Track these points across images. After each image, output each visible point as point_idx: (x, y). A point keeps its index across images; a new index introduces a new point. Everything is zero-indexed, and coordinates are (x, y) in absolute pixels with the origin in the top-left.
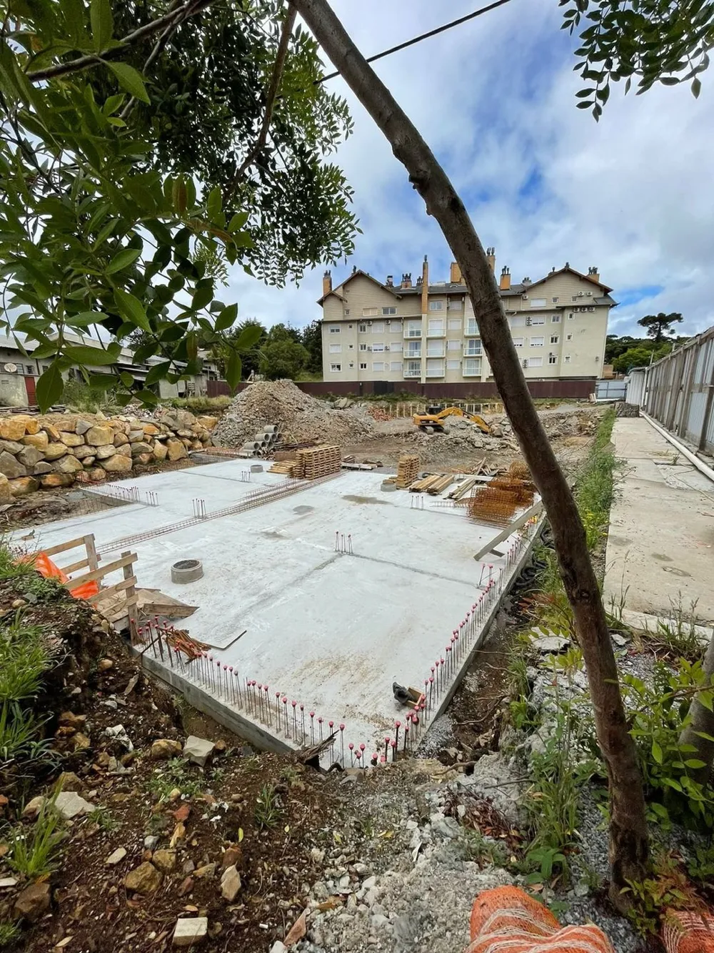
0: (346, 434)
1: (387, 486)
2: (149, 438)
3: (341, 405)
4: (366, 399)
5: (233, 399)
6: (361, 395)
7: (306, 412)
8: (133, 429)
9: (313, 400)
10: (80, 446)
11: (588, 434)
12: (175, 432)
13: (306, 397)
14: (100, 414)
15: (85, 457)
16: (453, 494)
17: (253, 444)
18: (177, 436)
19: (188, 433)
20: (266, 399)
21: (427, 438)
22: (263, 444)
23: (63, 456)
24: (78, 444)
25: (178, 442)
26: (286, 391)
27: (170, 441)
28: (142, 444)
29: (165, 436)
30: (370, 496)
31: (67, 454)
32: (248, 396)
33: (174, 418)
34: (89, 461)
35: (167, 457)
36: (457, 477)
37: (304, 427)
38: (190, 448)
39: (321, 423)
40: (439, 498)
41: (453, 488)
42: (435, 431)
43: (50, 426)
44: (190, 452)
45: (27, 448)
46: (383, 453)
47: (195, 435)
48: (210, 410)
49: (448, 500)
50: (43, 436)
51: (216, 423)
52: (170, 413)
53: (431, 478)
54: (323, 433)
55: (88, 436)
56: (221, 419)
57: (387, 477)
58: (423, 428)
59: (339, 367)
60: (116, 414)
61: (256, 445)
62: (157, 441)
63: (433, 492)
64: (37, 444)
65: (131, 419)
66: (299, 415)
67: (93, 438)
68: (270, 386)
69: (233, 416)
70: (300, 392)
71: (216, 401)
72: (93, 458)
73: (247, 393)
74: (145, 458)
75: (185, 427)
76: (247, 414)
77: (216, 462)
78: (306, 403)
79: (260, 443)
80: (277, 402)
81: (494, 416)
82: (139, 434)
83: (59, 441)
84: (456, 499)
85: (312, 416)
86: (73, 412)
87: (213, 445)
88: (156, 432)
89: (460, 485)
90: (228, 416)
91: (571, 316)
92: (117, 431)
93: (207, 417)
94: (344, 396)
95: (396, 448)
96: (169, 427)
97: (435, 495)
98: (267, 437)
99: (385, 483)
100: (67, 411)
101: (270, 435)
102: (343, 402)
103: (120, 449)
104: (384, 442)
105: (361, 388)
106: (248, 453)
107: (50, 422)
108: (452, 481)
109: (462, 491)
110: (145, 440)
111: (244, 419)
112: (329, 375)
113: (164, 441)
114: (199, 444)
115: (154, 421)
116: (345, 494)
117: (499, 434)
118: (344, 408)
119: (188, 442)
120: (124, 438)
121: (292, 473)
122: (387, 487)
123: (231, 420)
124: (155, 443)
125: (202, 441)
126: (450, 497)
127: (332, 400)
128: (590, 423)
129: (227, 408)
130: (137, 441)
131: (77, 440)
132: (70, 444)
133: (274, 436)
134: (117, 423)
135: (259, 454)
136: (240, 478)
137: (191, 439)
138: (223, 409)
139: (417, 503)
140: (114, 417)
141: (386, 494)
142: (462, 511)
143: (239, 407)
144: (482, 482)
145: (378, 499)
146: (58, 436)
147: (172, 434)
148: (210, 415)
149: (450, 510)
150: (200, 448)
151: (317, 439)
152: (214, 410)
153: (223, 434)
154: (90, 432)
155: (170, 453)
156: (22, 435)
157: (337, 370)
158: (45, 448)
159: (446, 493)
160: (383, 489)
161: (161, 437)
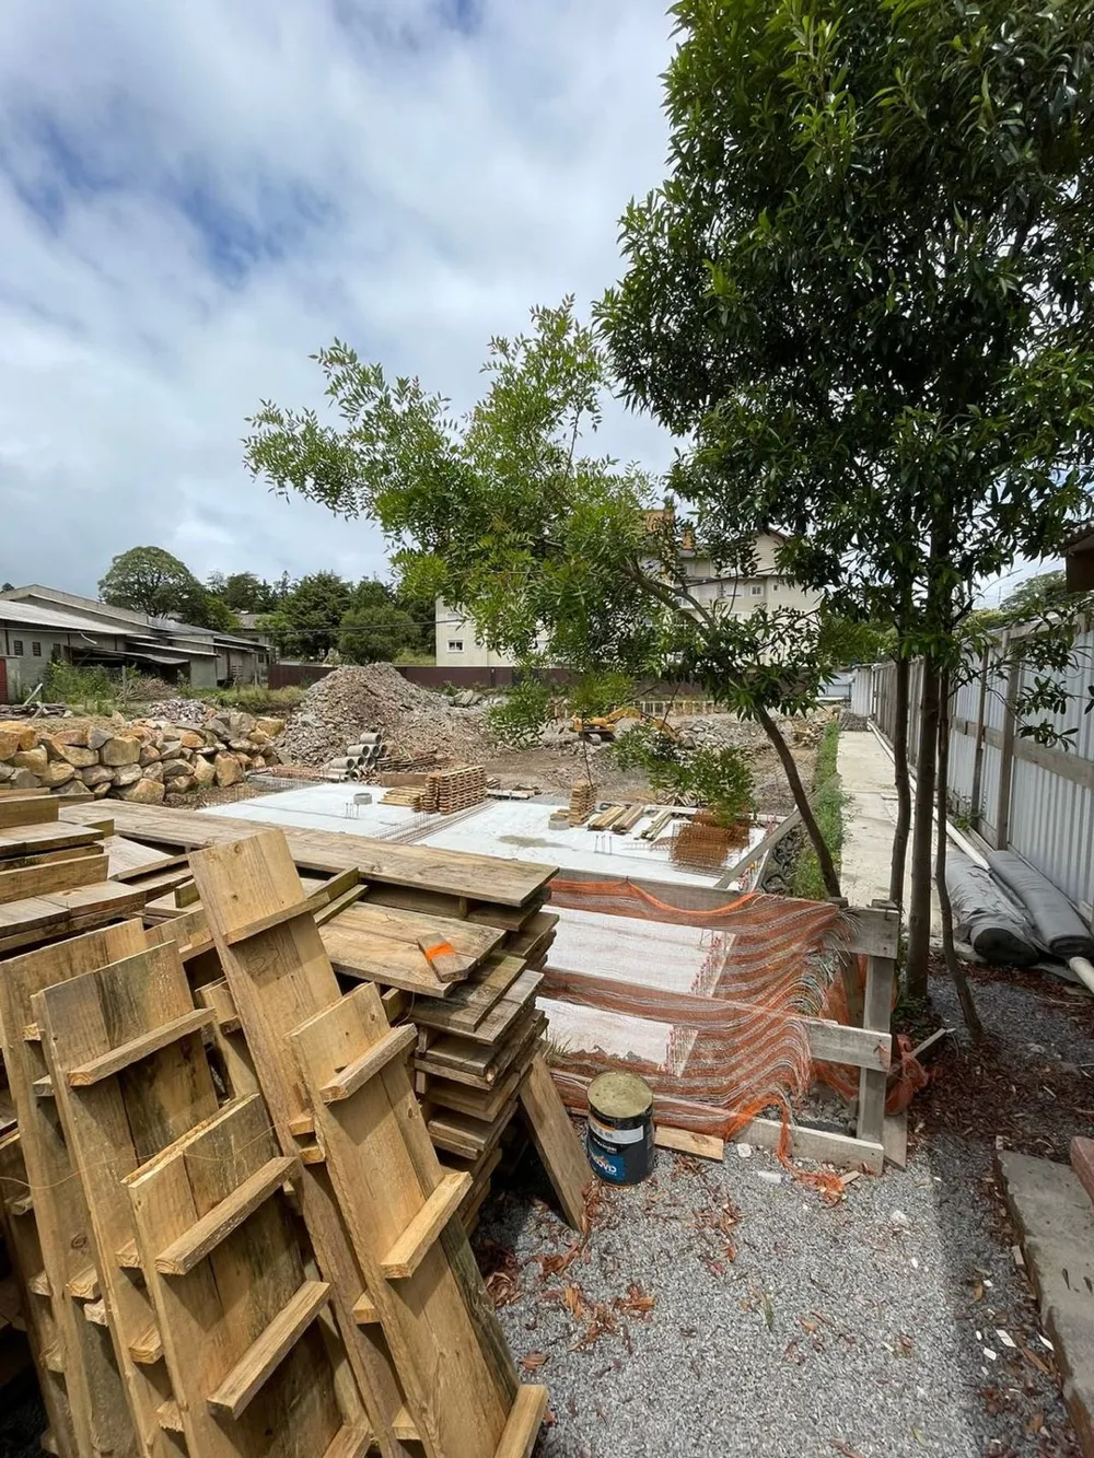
0: (477, 745)
1: (557, 821)
2: (188, 752)
3: (464, 700)
4: (500, 693)
5: (307, 692)
6: (493, 686)
7: (416, 712)
8: (167, 739)
9: (424, 693)
10: (92, 766)
11: (805, 745)
12: (226, 742)
13: (412, 688)
14: (117, 716)
15: (98, 784)
16: (647, 833)
17: (345, 760)
18: (230, 749)
19: (245, 744)
20: (357, 692)
21: (592, 749)
22: (361, 761)
23: (67, 783)
24: (90, 763)
25: (231, 758)
26: (384, 681)
27: (218, 756)
28: (180, 762)
29: (212, 749)
30: (535, 836)
31: (73, 779)
32: (331, 688)
33: (226, 722)
34: (104, 788)
35: (215, 781)
36: (648, 807)
37: (415, 734)
38: (248, 766)
39: (439, 729)
40: (628, 838)
41: (645, 824)
42: (603, 740)
43: (50, 737)
44: (247, 773)
45: (19, 771)
46: (535, 774)
47: (255, 747)
48: (272, 709)
49: (641, 840)
50: (40, 754)
51: (281, 728)
52: (219, 715)
53: (615, 811)
54: (444, 744)
55: (105, 752)
56: (289, 722)
57: (555, 809)
58: (585, 736)
59: (460, 645)
60: (139, 716)
61: (350, 763)
62: (200, 757)
63: (620, 830)
64: (32, 764)
65: (162, 723)
66: (406, 716)
67: (112, 755)
68: (361, 673)
69: (309, 717)
70: (404, 681)
71: (283, 695)
72: (108, 785)
73: (330, 683)
74: (182, 782)
75: (240, 735)
76: (330, 714)
77: (291, 788)
78: (413, 697)
79: (356, 759)
80: (373, 697)
81: (682, 719)
82: (173, 747)
83: (63, 760)
84: (651, 839)
85: (427, 717)
86: (76, 714)
87: (280, 762)
88: (200, 743)
89: (655, 819)
90: (300, 717)
91: (776, 588)
92: (145, 744)
93: (267, 719)
94: (468, 688)
95: (551, 766)
96: (218, 735)
97: (623, 834)
98: (366, 750)
99: (554, 818)
100: (68, 713)
101: (371, 747)
102: (467, 695)
103: (148, 770)
104: (531, 755)
105: (493, 676)
106: (340, 774)
107: (50, 731)
108: (642, 815)
109: (658, 827)
110: (182, 756)
111: (327, 723)
112: (445, 658)
113: (210, 757)
114: (260, 761)
115: (197, 727)
116: (500, 833)
117: (690, 744)
118: (467, 706)
119: (245, 758)
120: (154, 753)
121: (418, 805)
122: (558, 823)
123: (305, 724)
124: (197, 761)
125: (267, 756)
126: (644, 836)
127: (450, 694)
128: (808, 731)
129: (298, 705)
130: (172, 757)
131: (89, 758)
132: (78, 763)
133: (376, 749)
134: (145, 731)
135: (355, 775)
136: (342, 812)
137: (251, 753)
138: (293, 707)
139: (603, 846)
140: (137, 721)
141: (557, 832)
142: (664, 855)
143: (316, 705)
144: (681, 815)
145: (548, 841)
146: (62, 752)
147: (222, 746)
148: (272, 716)
149: (646, 854)
150: (262, 767)
151: (435, 752)
152: (278, 708)
153: (294, 745)
154: (109, 746)
155: (219, 774)
156: (12, 752)
157: (456, 650)
158: (43, 771)
159: (637, 830)
160: (552, 827)
161: (206, 750)
